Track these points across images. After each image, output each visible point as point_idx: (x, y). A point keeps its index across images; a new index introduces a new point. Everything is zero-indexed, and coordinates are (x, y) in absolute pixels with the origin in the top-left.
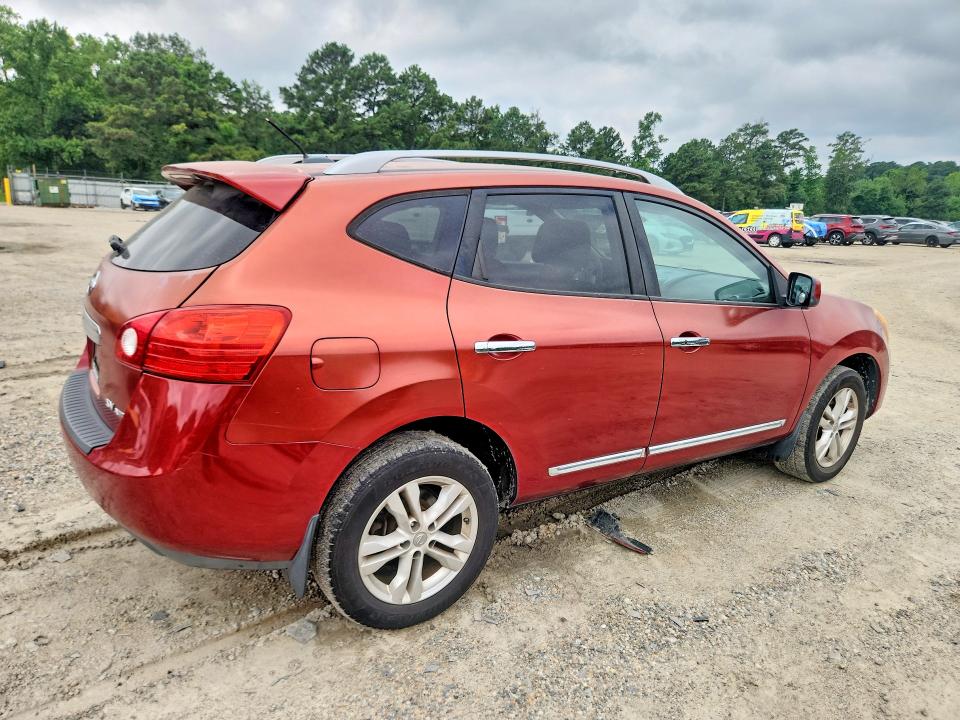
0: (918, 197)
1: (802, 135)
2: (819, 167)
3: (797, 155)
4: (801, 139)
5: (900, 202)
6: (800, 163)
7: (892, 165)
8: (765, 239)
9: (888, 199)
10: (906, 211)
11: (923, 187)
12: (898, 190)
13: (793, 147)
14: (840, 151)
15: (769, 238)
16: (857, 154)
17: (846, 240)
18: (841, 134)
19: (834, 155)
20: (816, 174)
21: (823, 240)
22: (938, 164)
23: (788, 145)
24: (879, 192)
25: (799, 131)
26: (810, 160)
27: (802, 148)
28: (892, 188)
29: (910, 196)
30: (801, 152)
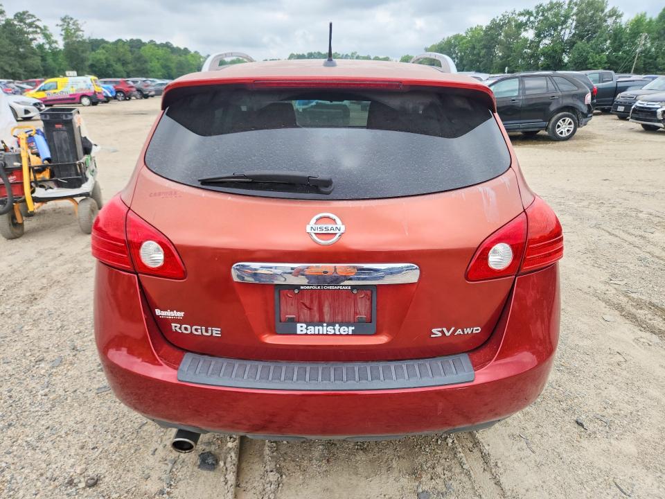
0: (128, 63)
1: (33, 16)
2: (56, 42)
3: (36, 32)
4: (34, 19)
5: (118, 67)
6: (40, 40)
7: (103, 41)
8: (78, 100)
9: (112, 66)
10: (125, 74)
11: (129, 57)
12: (115, 60)
13: (30, 25)
14: (66, 30)
15: (80, 100)
16: (80, 33)
17: (127, 97)
18: (63, 17)
19: (63, 33)
20: (56, 48)
21: (115, 98)
22: (132, 41)
23: (25, 23)
24: (104, 61)
25: (30, 13)
26: (47, 36)
27: (37, 27)
28: (111, 58)
29: (124, 63)
30: (38, 30)
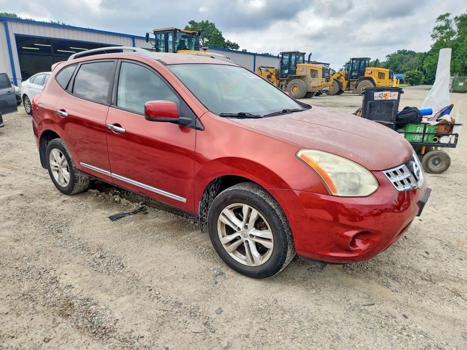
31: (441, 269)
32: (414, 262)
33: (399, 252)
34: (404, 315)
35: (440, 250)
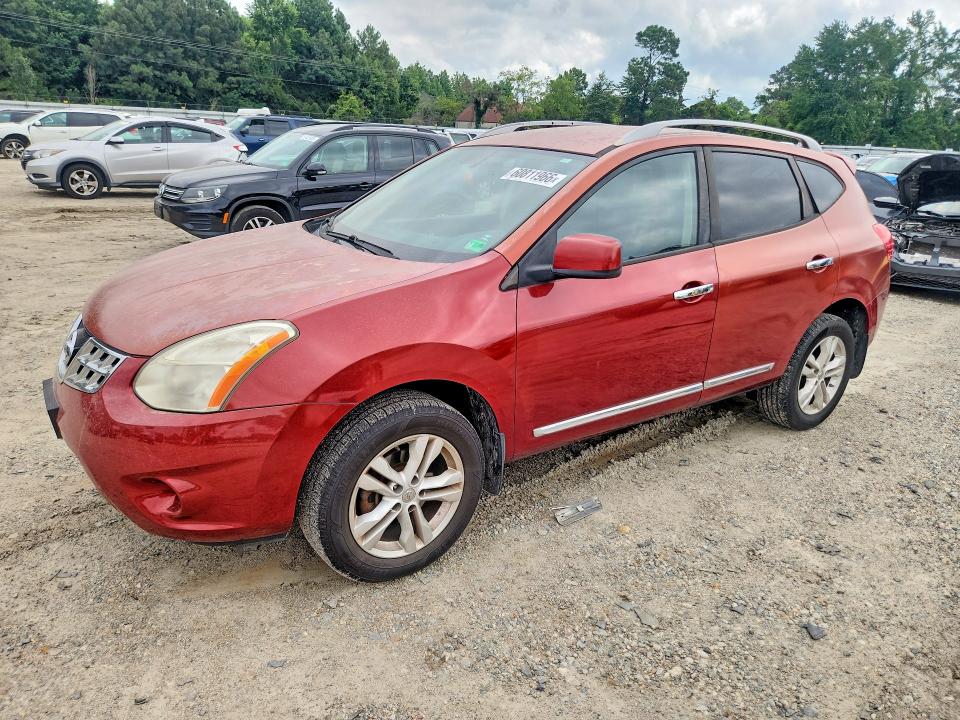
31: (21, 567)
32: (78, 550)
33: (119, 552)
34: (52, 477)
35: (36, 616)
